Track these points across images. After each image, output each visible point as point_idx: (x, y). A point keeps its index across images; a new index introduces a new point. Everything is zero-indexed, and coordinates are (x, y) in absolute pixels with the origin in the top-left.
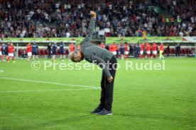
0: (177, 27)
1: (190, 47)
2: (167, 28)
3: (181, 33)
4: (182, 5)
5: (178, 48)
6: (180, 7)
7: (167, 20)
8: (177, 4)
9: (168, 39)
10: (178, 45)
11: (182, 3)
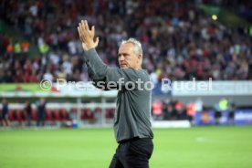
0: (40, 63)
1: (67, 106)
2: (17, 64)
3: (48, 77)
4: (50, 16)
5: (42, 109)
6: (45, 19)
7: (18, 48)
8: (40, 12)
9: (19, 89)
10: (42, 101)
11: (50, 10)
